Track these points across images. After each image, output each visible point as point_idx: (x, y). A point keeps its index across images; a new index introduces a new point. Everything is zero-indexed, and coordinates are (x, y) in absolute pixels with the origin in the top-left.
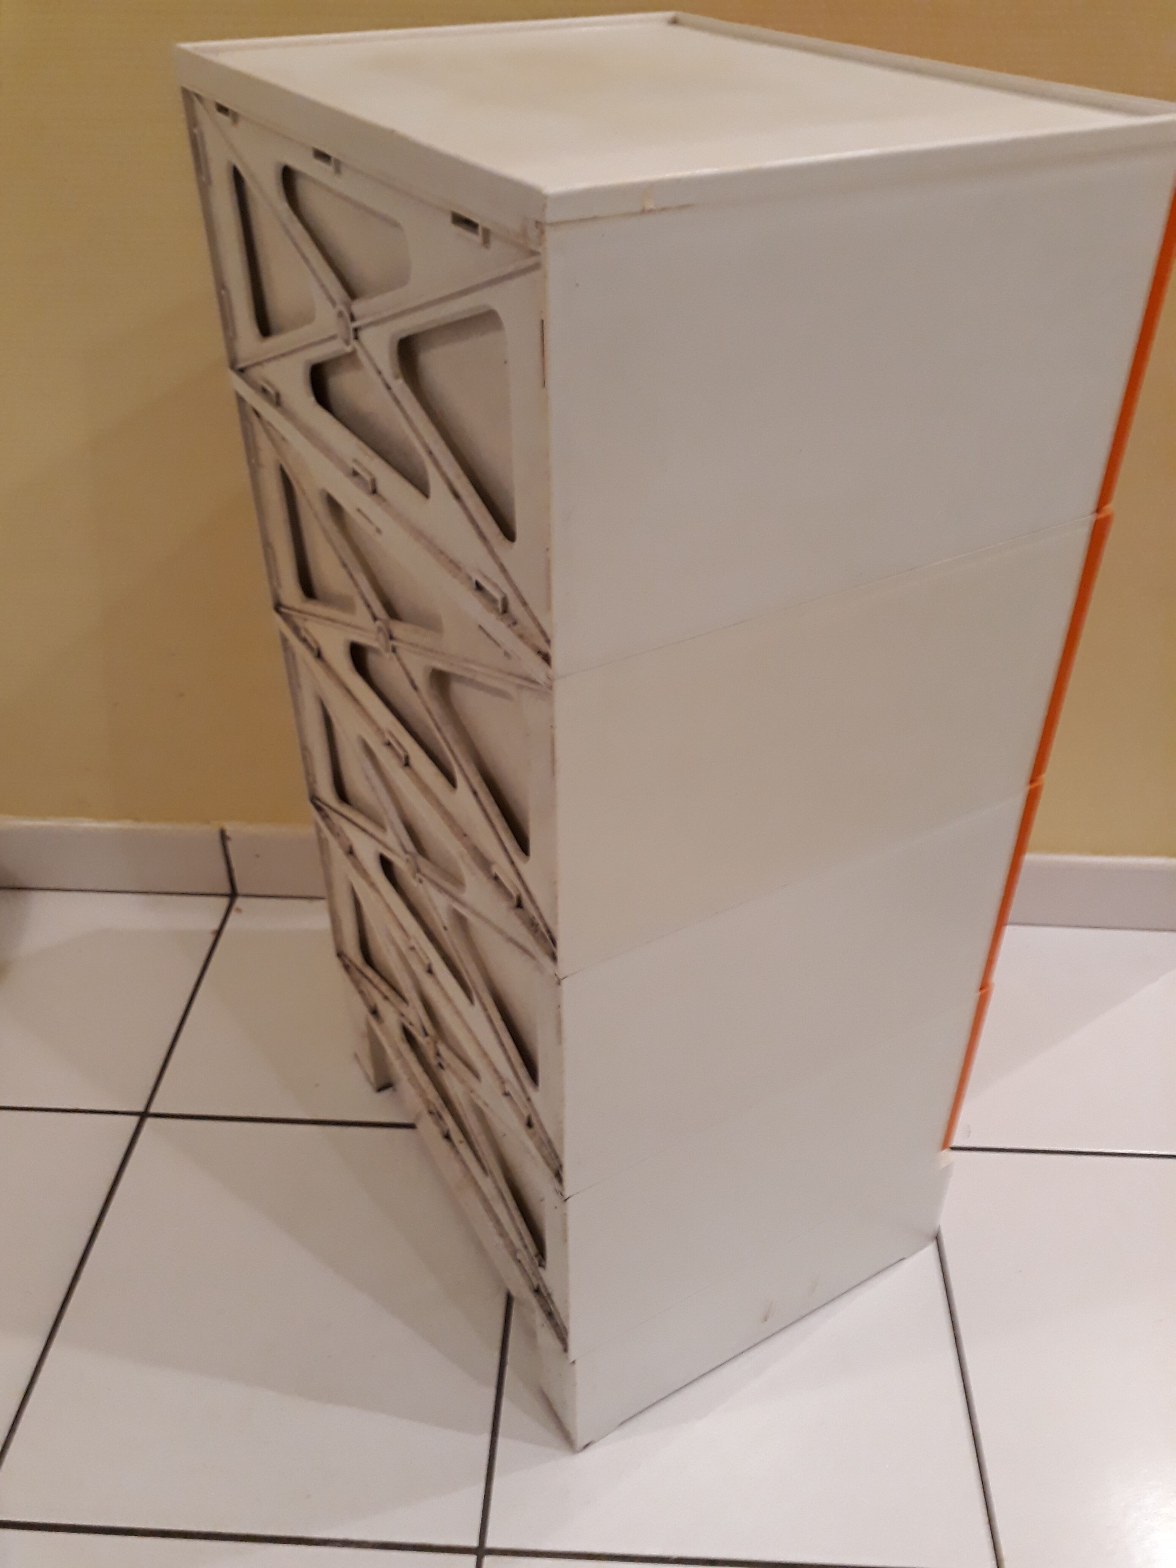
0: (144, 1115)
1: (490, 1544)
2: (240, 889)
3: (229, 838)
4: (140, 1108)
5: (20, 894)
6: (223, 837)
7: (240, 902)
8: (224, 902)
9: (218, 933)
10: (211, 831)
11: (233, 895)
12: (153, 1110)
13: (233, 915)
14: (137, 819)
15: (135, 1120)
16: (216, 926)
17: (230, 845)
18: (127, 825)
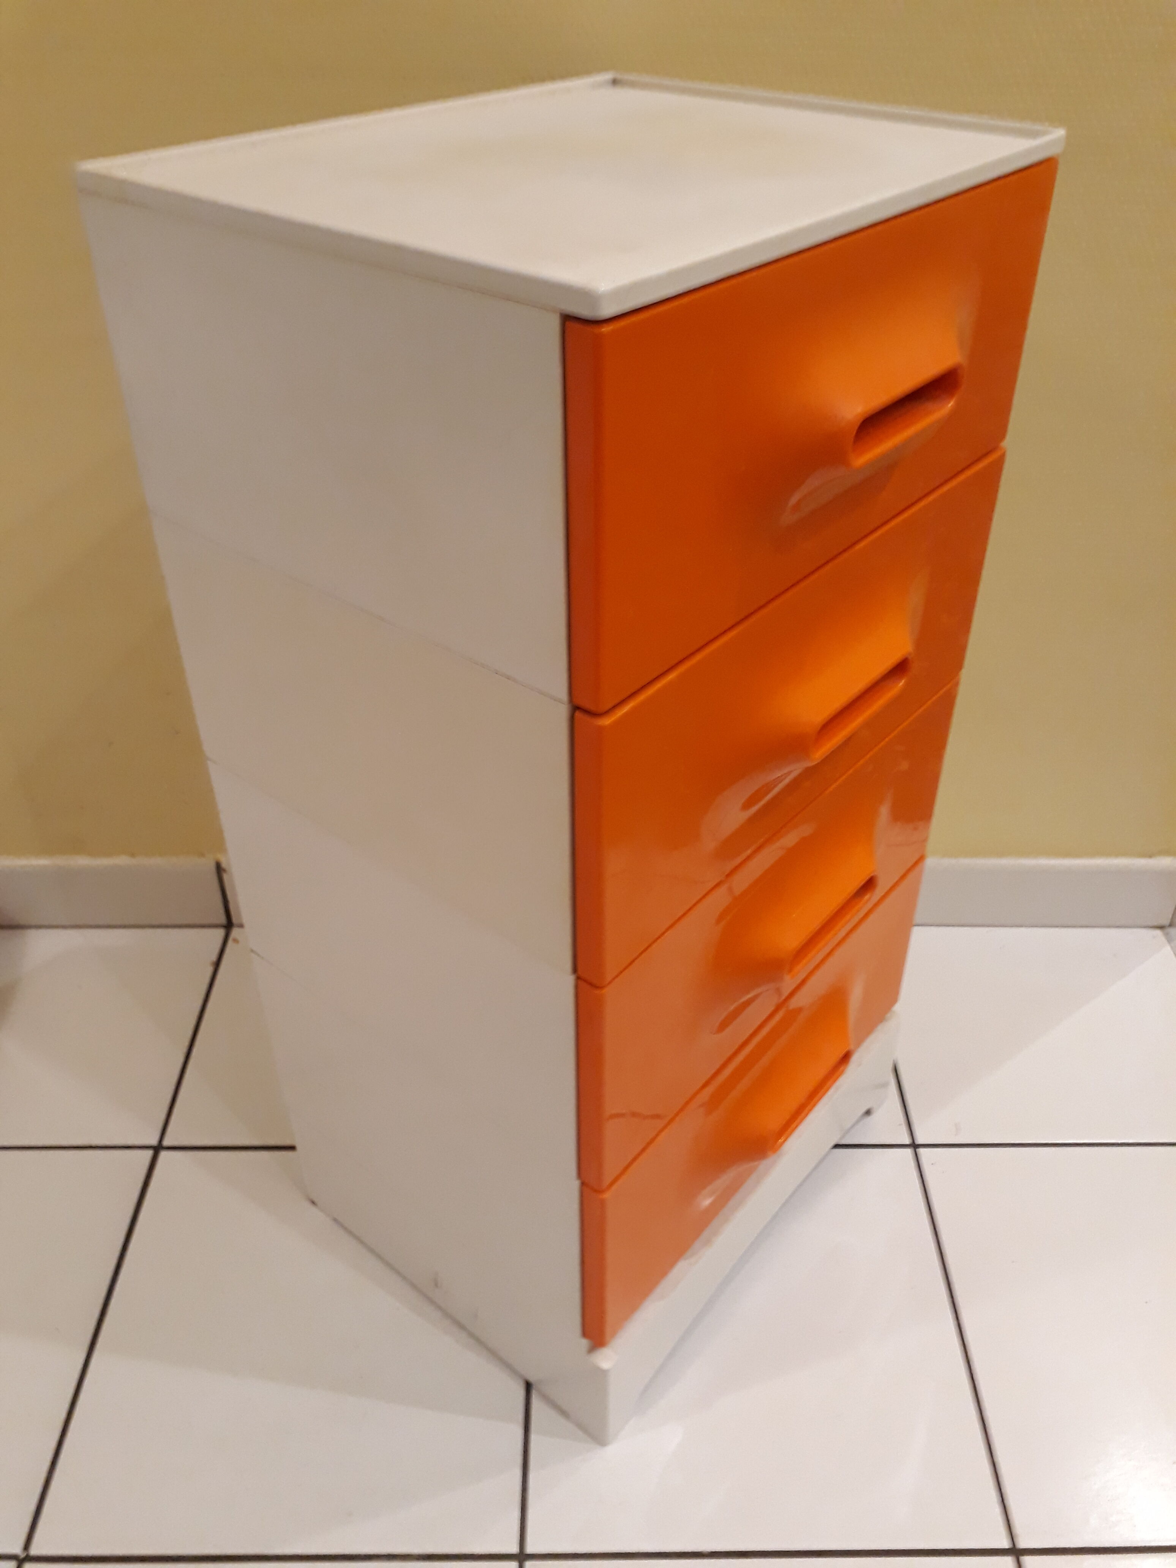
0: (157, 1149)
1: (530, 1549)
2: (237, 919)
3: (224, 870)
4: (154, 1142)
5: (18, 932)
6: (219, 870)
7: (236, 933)
8: (220, 933)
9: (218, 964)
10: (207, 864)
11: (228, 926)
12: (167, 1142)
13: (230, 948)
14: (133, 855)
15: (150, 1153)
16: (214, 957)
17: (226, 877)
18: (122, 860)
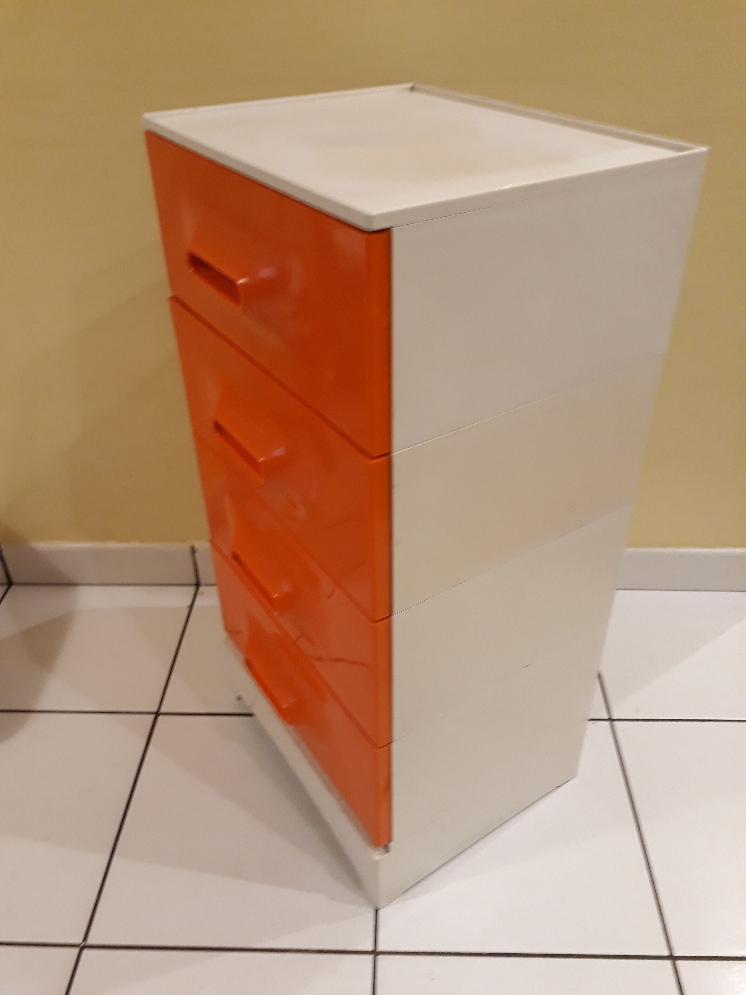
0: (157, 714)
1: (380, 948)
2: (202, 581)
3: (196, 551)
4: (155, 709)
5: (71, 588)
6: (193, 551)
7: (202, 589)
8: (192, 589)
9: (191, 607)
10: (185, 547)
11: (198, 585)
12: (163, 710)
13: (198, 598)
14: (142, 541)
15: (152, 717)
16: (189, 603)
17: (197, 555)
18: (136, 544)
